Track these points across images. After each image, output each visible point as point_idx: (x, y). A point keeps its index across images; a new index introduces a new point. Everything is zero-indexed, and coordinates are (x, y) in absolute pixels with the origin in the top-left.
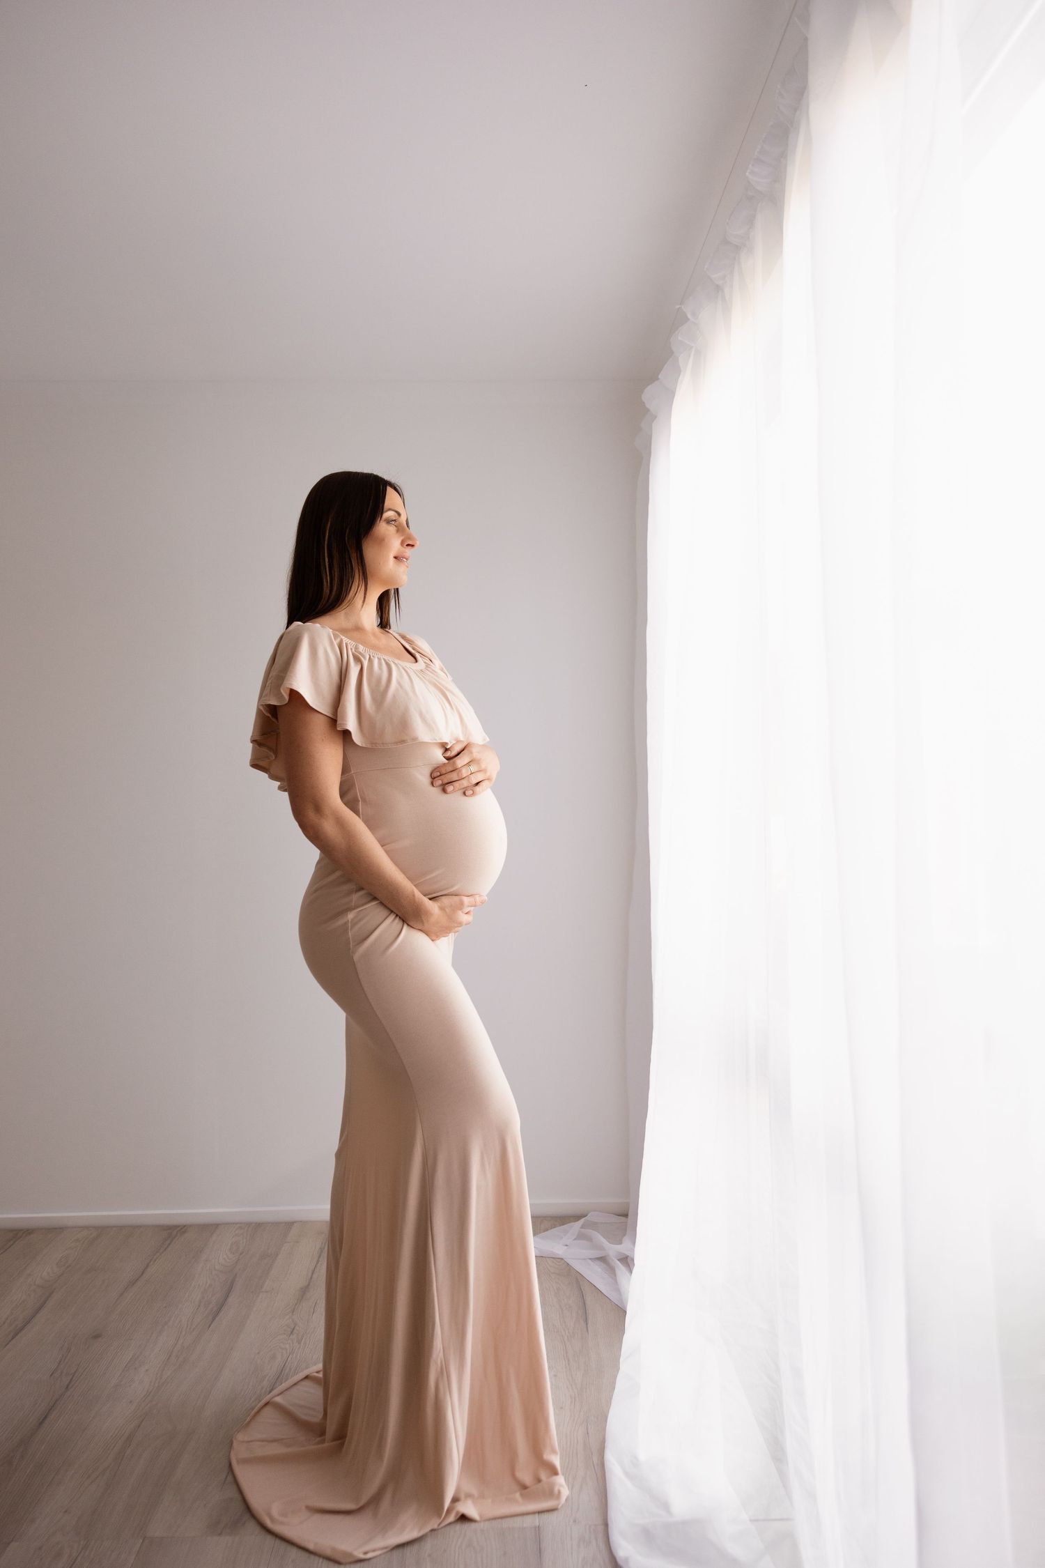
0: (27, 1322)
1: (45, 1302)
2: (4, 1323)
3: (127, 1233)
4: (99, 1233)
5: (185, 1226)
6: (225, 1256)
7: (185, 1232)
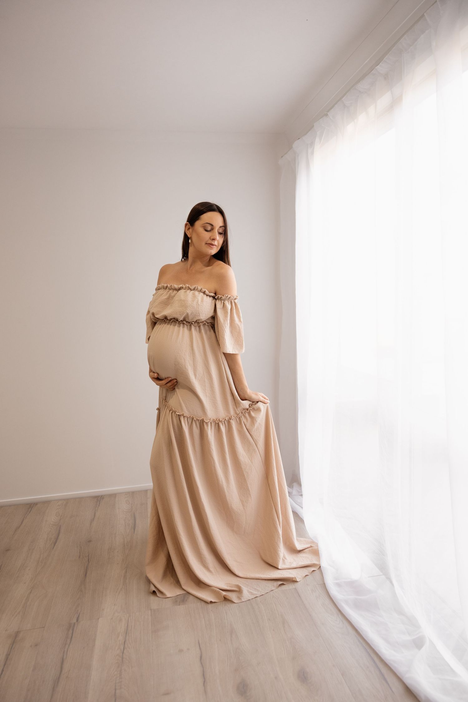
0: (57, 539)
1: (60, 531)
2: (47, 540)
3: (80, 500)
4: (66, 502)
5: (102, 496)
6: (126, 506)
7: (103, 498)
